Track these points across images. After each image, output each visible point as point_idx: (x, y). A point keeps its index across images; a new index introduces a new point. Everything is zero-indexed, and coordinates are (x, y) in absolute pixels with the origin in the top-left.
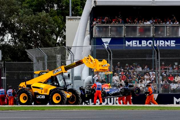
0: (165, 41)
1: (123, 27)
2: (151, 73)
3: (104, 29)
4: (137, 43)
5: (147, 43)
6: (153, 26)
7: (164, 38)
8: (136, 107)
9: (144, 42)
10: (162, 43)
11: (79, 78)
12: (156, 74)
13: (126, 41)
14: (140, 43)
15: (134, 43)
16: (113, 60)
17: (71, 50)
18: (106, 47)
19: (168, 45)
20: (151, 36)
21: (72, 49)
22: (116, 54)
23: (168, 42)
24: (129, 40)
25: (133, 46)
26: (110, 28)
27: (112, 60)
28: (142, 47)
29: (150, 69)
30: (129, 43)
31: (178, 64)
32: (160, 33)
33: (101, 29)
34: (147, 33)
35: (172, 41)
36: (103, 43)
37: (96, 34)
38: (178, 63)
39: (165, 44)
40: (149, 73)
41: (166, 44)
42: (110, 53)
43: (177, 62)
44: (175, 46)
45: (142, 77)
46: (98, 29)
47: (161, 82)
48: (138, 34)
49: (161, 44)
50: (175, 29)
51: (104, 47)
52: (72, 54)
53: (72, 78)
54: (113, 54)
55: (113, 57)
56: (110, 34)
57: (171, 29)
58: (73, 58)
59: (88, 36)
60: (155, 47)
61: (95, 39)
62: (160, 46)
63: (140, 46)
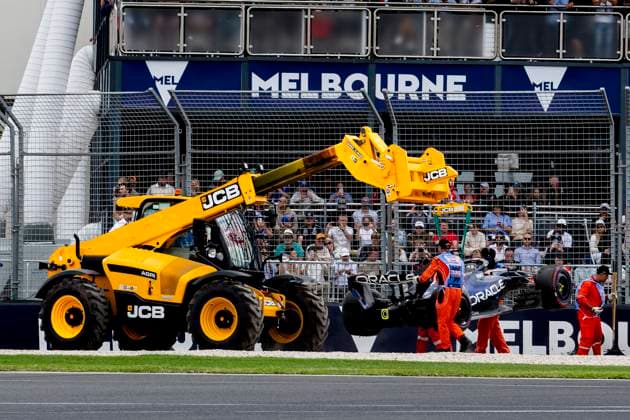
0: (424, 77)
1: (242, 15)
2: (358, 215)
3: (160, 20)
4: (298, 82)
5: (342, 85)
6: (372, 10)
7: (418, 62)
8: (293, 360)
9: (331, 81)
10: (408, 84)
11: (44, 233)
12: (383, 221)
13: (254, 75)
14: (315, 84)
15: (286, 86)
16: (194, 155)
17: (15, 110)
18: (166, 99)
19: (433, 95)
20: (363, 54)
21: (15, 104)
22: (209, 132)
23: (434, 82)
24: (267, 69)
25: (284, 96)
26: (182, 15)
27: (189, 157)
28: (320, 100)
29: (354, 196)
30: (265, 85)
31: (476, 179)
32: (399, 40)
33: (146, 21)
34: (347, 42)
35: (451, 79)
36: (152, 81)
37: (121, 43)
38: (476, 173)
39: (420, 89)
40: (350, 214)
41: (425, 89)
42: (183, 126)
43: (472, 168)
44: (464, 99)
45: (319, 231)
46: (130, 20)
47: (403, 257)
48: (303, 46)
49: (402, 88)
50: (467, 24)
51: (155, 98)
52: (16, 129)
53: (15, 233)
54: (194, 131)
55: (194, 142)
56: (182, 45)
57: (449, 24)
58: (21, 144)
59: (87, 51)
60: (377, 101)
61: (119, 65)
62: (401, 97)
63: (314, 95)
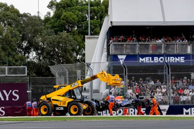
0: (176, 58)
1: (137, 45)
2: (162, 86)
3: (120, 47)
4: (149, 59)
5: (158, 59)
6: (164, 44)
7: (174, 54)
8: (149, 117)
9: (156, 59)
10: (172, 59)
11: (97, 91)
12: (168, 88)
13: (140, 58)
15: (147, 60)
16: (128, 75)
17: (91, 66)
18: (122, 63)
19: (177, 61)
20: (163, 53)
22: (131, 69)
23: (178, 58)
24: (143, 56)
25: (146, 62)
26: (125, 46)
27: (127, 75)
28: (154, 63)
29: (161, 82)
30: (142, 60)
31: (187, 78)
32: (170, 50)
33: (117, 47)
34: (159, 51)
35: (181, 58)
36: (119, 60)
37: (112, 52)
38: (187, 77)
39: (175, 60)
40: (161, 86)
41: (176, 60)
42: (125, 69)
43: (186, 76)
44: (184, 62)
45: (154, 90)
46: (114, 47)
47: (172, 95)
48: (150, 52)
49: (171, 60)
50: (184, 46)
51: (120, 63)
52: (91, 70)
53: (91, 91)
54: (128, 70)
55: (128, 72)
56: (125, 52)
57: (180, 46)
58: (92, 74)
59: (105, 53)
60: (166, 63)
61: (112, 56)
62: (171, 62)
63: (153, 62)
